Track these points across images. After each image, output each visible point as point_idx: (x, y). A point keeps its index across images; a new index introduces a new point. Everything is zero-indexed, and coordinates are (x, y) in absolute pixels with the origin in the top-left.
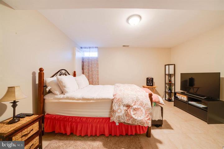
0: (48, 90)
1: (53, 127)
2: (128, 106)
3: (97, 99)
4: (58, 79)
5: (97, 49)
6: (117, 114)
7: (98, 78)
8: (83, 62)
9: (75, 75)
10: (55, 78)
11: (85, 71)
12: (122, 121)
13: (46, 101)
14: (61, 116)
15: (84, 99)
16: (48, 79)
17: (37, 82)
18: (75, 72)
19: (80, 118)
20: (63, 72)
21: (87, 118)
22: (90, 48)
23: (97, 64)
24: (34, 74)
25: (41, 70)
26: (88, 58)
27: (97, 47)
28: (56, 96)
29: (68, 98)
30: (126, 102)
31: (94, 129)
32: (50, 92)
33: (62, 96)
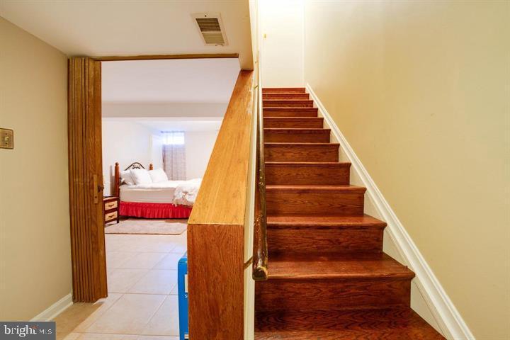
0: (122, 181)
1: (127, 212)
2: (186, 193)
3: (163, 188)
4: (131, 172)
5: (183, 134)
6: (176, 198)
7: (185, 173)
8: (164, 151)
9: (151, 168)
10: (128, 171)
11: (167, 164)
12: (180, 203)
13: (121, 190)
14: (133, 203)
15: (152, 188)
16: (122, 172)
17: (114, 175)
18: (151, 165)
19: (150, 204)
20: (137, 165)
21: (155, 204)
22: (173, 132)
23: (184, 154)
24: (111, 167)
25: (117, 164)
26: (172, 147)
27: (184, 132)
28: (129, 186)
29: (139, 188)
30: (184, 190)
31: (160, 213)
32: (124, 183)
33: (134, 186)
